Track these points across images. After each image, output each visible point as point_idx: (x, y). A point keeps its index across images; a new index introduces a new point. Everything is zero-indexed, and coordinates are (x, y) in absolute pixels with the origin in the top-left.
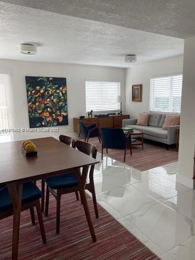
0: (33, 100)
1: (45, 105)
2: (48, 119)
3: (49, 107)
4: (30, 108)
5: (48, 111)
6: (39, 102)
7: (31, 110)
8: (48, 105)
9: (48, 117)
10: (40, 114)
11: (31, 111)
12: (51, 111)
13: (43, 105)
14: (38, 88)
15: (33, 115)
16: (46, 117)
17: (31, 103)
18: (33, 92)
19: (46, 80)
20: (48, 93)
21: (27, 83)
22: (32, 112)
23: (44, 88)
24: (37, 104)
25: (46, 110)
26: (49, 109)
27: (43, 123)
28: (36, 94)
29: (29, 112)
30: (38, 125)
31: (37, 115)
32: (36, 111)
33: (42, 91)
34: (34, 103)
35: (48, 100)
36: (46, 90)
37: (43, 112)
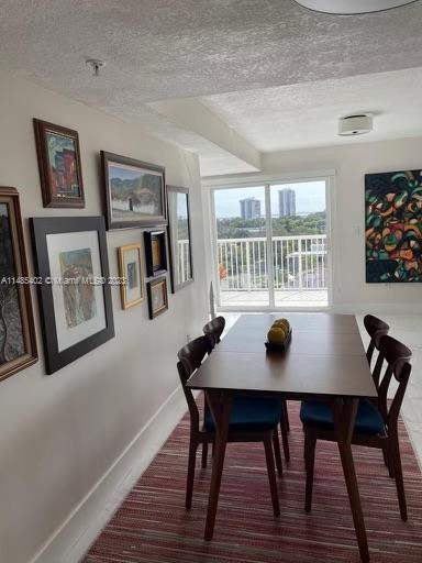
0: (377, 223)
1: (405, 233)
2: (409, 266)
3: (413, 238)
4: (369, 239)
5: (409, 247)
6: (391, 227)
7: (370, 245)
8: (412, 233)
9: (410, 261)
10: (390, 253)
11: (372, 246)
12: (417, 246)
13: (399, 235)
14: (390, 196)
15: (375, 254)
16: (405, 260)
17: (371, 230)
18: (379, 206)
19: (412, 178)
20: (414, 206)
21: (366, 189)
22: (373, 249)
23: (406, 194)
24: (386, 231)
25: (405, 245)
26: (413, 243)
27: (397, 274)
28: (384, 210)
29: (367, 249)
30: (384, 277)
31: (384, 256)
32: (381, 246)
33: (399, 203)
34: (379, 230)
35: (414, 221)
36: (408, 200)
37: (398, 248)
